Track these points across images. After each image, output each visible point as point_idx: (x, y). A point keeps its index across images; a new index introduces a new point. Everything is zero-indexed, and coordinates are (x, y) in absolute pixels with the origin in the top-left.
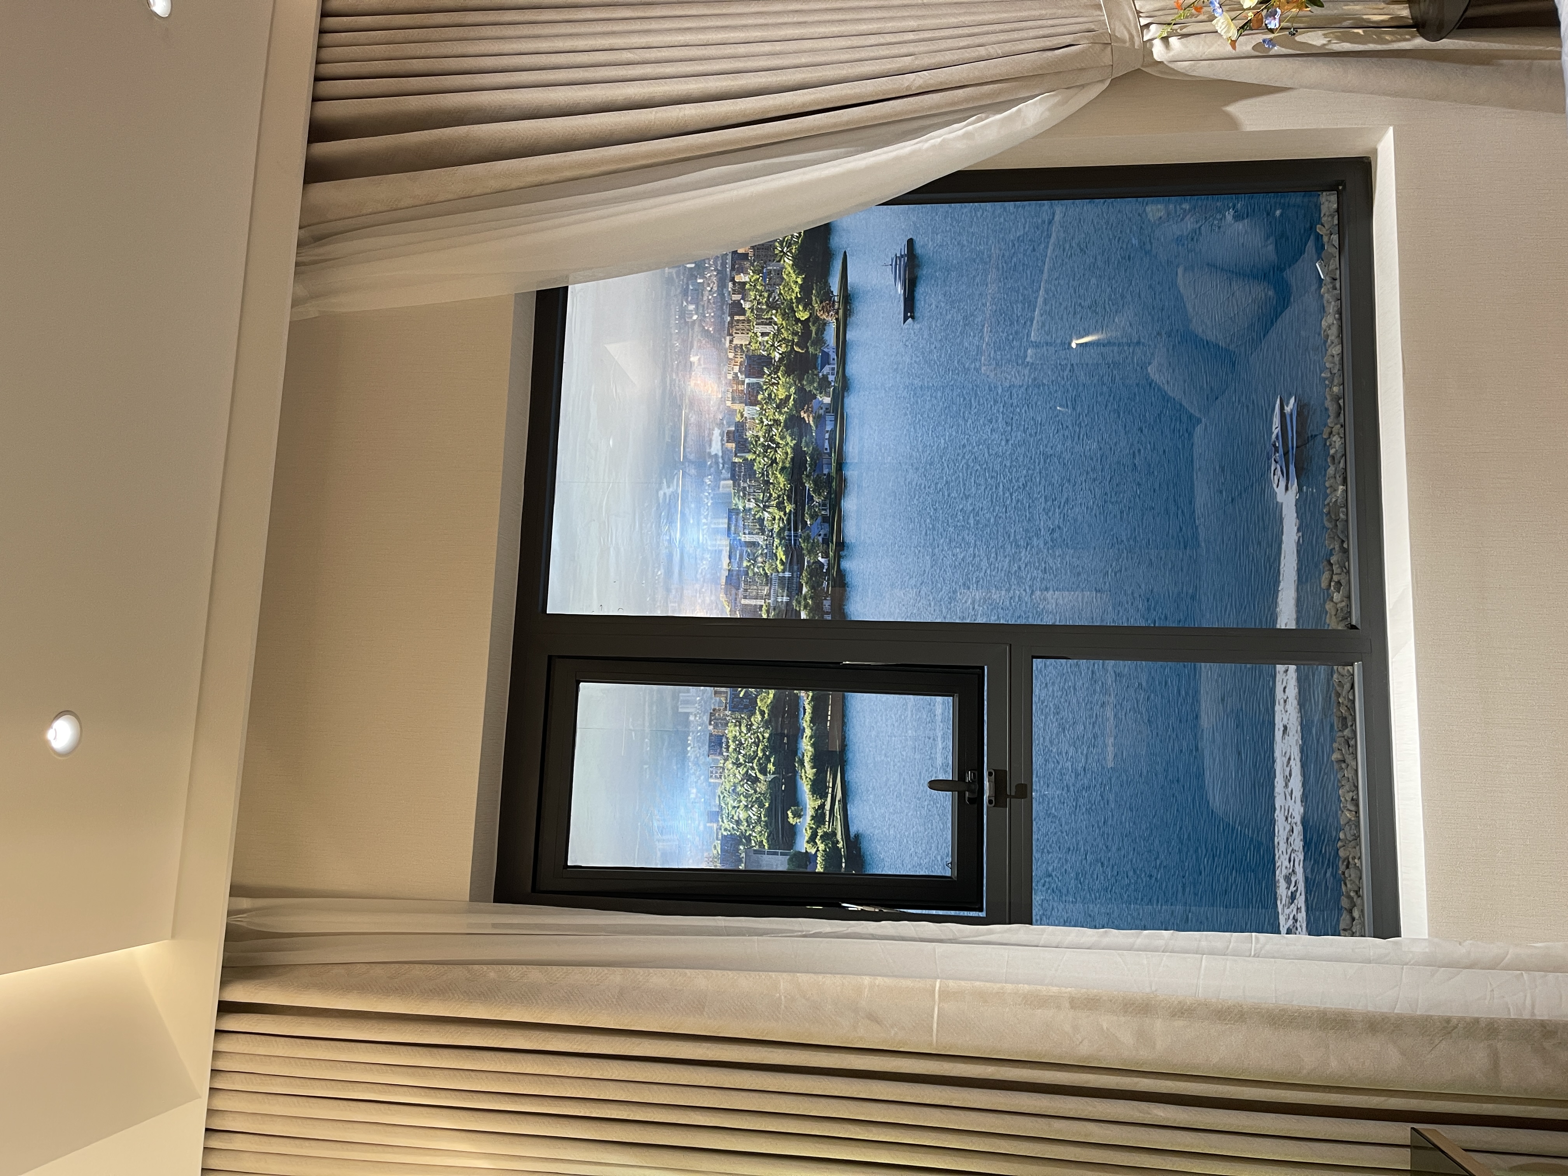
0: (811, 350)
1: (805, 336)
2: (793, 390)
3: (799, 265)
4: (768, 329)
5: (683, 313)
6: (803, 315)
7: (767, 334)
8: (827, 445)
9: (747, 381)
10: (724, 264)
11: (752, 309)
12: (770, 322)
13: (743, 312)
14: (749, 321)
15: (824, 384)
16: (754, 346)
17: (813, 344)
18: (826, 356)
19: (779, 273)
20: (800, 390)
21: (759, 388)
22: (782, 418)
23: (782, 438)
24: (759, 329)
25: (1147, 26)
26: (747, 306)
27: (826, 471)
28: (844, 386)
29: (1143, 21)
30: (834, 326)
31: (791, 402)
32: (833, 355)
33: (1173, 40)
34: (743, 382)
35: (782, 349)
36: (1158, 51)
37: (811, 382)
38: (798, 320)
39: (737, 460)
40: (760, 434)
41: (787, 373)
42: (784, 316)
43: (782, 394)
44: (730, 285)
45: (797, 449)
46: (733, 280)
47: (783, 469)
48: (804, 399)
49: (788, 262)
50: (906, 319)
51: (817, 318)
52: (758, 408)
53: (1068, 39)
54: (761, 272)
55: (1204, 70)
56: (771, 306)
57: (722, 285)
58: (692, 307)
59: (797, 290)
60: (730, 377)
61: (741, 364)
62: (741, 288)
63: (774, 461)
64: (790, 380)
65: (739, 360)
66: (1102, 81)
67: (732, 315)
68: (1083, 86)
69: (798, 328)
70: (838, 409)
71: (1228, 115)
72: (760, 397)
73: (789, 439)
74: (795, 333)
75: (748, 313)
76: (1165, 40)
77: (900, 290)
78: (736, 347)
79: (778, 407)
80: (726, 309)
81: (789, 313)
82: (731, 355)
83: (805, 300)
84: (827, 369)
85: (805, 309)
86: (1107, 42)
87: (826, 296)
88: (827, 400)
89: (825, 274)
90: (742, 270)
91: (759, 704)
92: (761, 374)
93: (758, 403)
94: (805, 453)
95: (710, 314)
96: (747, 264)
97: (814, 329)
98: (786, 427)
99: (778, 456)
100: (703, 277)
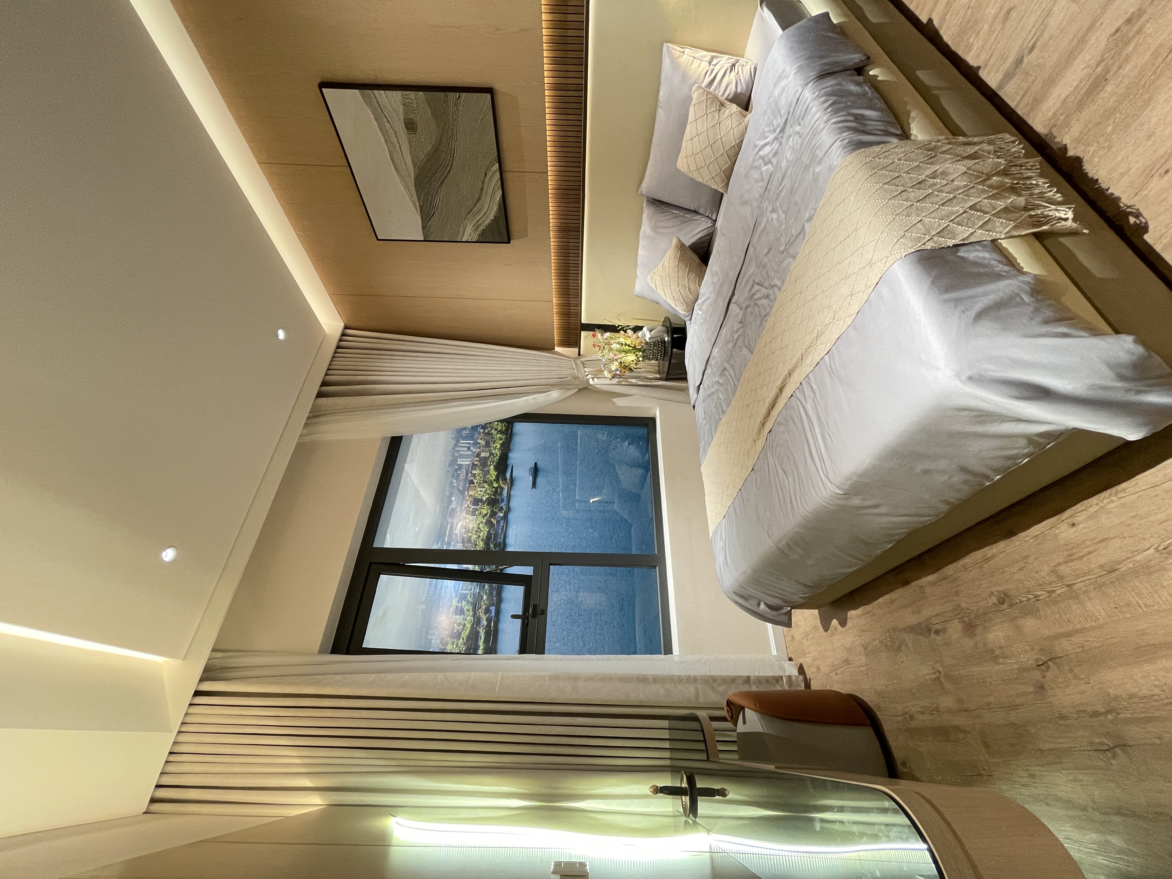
0: (497, 497)
1: (495, 493)
2: (489, 511)
3: (496, 468)
4: (482, 489)
5: (451, 483)
6: (496, 485)
7: (482, 491)
8: (500, 531)
9: (472, 507)
10: (469, 467)
11: (477, 483)
12: (484, 487)
13: (474, 483)
14: (475, 486)
15: (501, 509)
16: (476, 495)
17: (498, 495)
18: (503, 501)
19: (488, 471)
20: (492, 511)
21: (477, 509)
22: (484, 521)
23: (484, 528)
24: (479, 489)
25: (588, 375)
26: (475, 481)
27: (499, 541)
28: (509, 509)
29: (587, 374)
30: (506, 489)
31: (488, 515)
32: (505, 499)
33: (595, 379)
34: (471, 508)
35: (487, 497)
36: (591, 382)
37: (496, 508)
38: (494, 487)
39: (465, 536)
40: (475, 526)
41: (488, 505)
42: (489, 485)
43: (485, 512)
44: (470, 474)
45: (489, 532)
46: (471, 472)
47: (482, 540)
48: (493, 514)
49: (492, 467)
50: (532, 488)
51: (501, 487)
52: (475, 517)
53: (565, 376)
54: (482, 470)
55: (604, 388)
56: (484, 482)
57: (467, 474)
58: (455, 481)
59: (494, 476)
60: (466, 505)
61: (471, 501)
62: (474, 475)
63: (479, 536)
64: (489, 507)
65: (470, 500)
66: (576, 388)
67: (469, 484)
68: (570, 389)
69: (494, 490)
70: (506, 518)
71: (613, 402)
72: (477, 513)
73: (486, 528)
74: (492, 491)
75: (476, 484)
76: (593, 379)
77: (531, 478)
78: (470, 495)
79: (483, 517)
80: (468, 482)
81: (490, 484)
82: (467, 498)
83: (497, 480)
84: (502, 504)
85: (496, 483)
86: (576, 378)
87: (505, 479)
88: (502, 515)
89: (505, 472)
90: (475, 470)
91: (462, 635)
92: (478, 505)
93: (476, 515)
94: (492, 534)
95: (461, 484)
96: (477, 467)
97: (499, 490)
98: (486, 524)
99: (481, 535)
100: (460, 471)
